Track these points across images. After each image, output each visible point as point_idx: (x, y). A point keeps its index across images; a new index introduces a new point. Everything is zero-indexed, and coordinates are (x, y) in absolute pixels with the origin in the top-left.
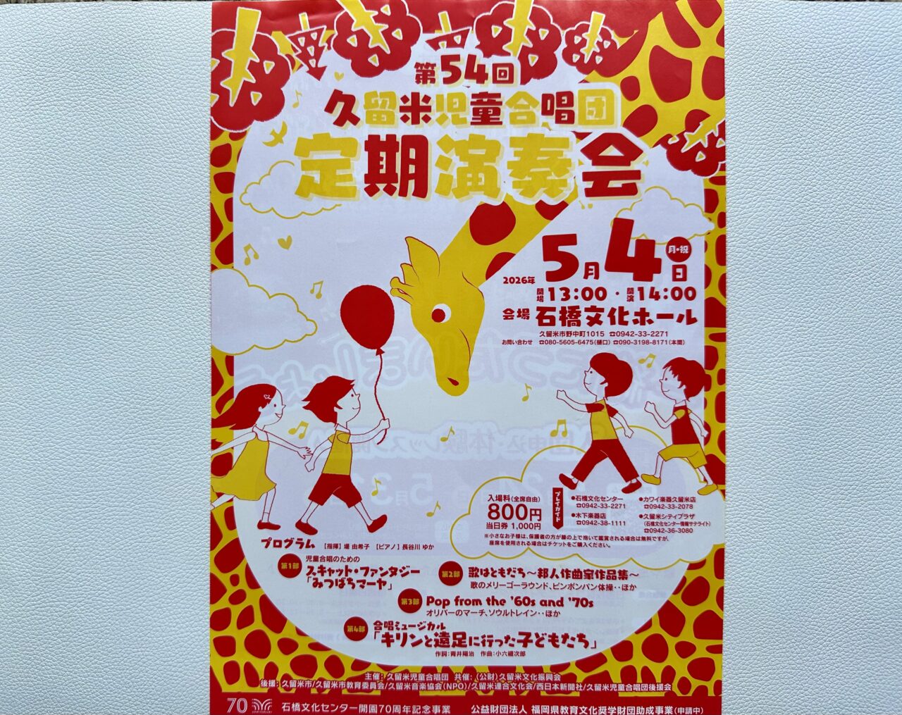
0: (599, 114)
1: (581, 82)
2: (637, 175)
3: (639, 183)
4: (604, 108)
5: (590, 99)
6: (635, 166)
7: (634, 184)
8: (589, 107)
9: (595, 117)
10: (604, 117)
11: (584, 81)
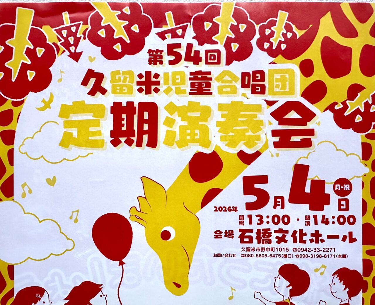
0: (284, 87)
1: (270, 63)
2: (311, 132)
3: (313, 138)
4: (287, 83)
5: (277, 76)
6: (310, 125)
7: (310, 139)
8: (276, 82)
9: (281, 89)
10: (287, 90)
11: (273, 63)
